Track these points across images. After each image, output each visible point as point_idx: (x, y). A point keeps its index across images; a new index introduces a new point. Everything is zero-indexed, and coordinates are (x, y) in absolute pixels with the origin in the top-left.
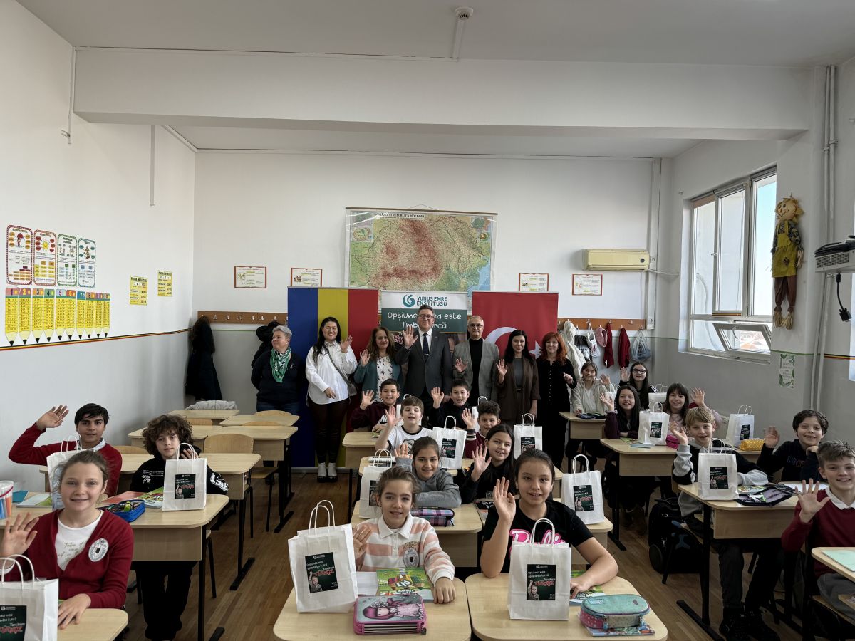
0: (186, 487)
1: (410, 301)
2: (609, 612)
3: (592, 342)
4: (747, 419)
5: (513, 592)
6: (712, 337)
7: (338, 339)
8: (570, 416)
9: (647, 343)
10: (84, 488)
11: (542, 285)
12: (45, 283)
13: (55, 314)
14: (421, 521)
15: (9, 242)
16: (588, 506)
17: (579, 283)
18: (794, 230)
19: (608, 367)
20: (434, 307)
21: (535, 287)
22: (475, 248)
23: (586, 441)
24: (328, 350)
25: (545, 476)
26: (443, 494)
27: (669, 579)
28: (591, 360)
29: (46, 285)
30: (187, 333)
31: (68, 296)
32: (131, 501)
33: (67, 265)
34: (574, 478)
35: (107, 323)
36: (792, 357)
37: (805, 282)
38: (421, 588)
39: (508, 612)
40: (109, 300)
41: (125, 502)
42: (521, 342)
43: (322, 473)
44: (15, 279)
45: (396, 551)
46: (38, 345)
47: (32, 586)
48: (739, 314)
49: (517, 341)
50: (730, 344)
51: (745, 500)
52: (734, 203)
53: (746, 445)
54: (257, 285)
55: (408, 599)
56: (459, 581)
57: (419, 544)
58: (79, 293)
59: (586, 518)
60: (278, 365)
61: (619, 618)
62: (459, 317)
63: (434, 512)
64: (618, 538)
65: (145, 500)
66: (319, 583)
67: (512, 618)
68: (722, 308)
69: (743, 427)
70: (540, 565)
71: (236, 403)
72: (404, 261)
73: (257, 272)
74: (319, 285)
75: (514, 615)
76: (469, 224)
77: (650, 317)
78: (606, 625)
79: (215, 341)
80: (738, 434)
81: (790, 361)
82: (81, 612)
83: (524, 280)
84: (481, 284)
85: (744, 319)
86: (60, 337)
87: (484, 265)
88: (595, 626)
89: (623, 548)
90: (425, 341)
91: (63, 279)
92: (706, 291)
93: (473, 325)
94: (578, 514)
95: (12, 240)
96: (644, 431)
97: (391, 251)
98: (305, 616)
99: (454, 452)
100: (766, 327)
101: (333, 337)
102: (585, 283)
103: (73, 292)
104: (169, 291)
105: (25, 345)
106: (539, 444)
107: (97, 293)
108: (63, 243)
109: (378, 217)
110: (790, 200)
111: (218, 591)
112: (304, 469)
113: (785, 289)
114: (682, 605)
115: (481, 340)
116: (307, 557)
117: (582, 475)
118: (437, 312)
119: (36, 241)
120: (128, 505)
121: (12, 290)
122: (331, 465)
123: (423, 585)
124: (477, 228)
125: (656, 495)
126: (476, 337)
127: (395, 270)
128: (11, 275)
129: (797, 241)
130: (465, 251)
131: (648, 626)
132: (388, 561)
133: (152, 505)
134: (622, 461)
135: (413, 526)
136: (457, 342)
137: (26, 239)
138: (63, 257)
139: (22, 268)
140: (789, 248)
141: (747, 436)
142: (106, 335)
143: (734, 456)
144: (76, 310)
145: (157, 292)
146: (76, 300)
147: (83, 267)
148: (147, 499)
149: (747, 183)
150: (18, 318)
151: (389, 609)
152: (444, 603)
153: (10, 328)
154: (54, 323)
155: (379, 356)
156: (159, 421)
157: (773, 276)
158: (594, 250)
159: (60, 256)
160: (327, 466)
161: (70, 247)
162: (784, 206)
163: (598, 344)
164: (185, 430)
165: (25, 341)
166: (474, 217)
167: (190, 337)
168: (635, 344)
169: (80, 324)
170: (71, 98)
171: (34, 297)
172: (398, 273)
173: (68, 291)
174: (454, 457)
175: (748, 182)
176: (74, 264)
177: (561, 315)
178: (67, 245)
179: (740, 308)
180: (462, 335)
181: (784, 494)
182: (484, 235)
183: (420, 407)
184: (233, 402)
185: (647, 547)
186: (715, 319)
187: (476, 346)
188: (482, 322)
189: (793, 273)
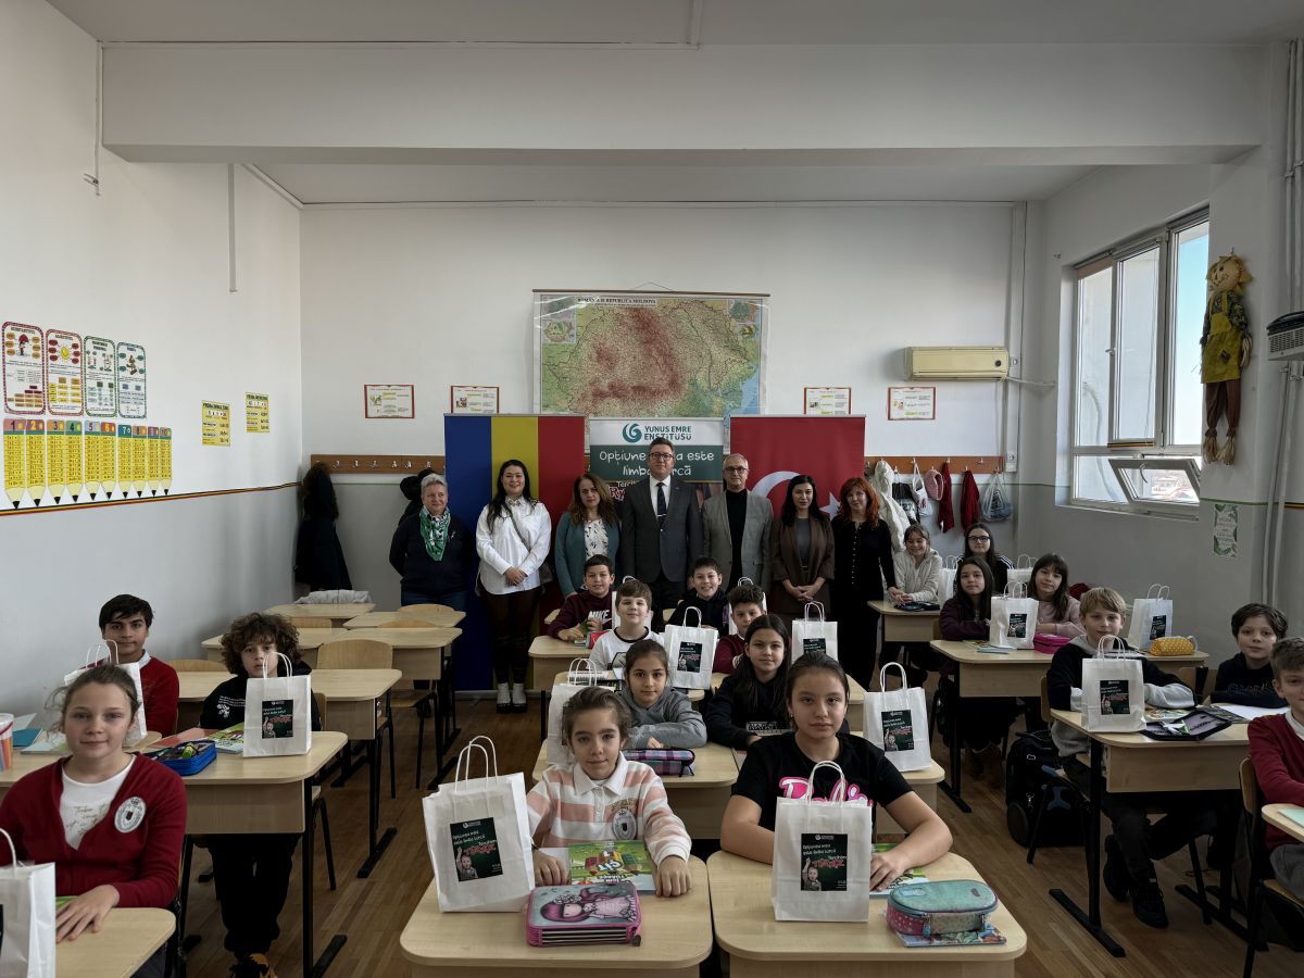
0: (279, 720)
1: (634, 434)
2: (933, 909)
3: (919, 493)
4: (1161, 606)
5: (779, 877)
6: (1107, 482)
7: (526, 494)
8: (885, 607)
9: (1006, 493)
10: (100, 723)
11: (841, 405)
12: (68, 411)
13: (84, 460)
14: (639, 766)
15: (7, 349)
16: (905, 743)
17: (899, 402)
18: (1236, 307)
19: (944, 532)
20: (674, 442)
21: (830, 408)
22: (735, 349)
23: (908, 645)
24: (510, 511)
25: (835, 694)
26: (679, 728)
27: (1037, 854)
28: (919, 521)
29: (68, 414)
30: (294, 489)
31: (103, 432)
32: (194, 743)
33: (100, 385)
34: (882, 699)
35: (167, 474)
36: (1234, 509)
37: (1254, 389)
38: (636, 873)
39: (772, 909)
40: (169, 438)
41: (185, 744)
42: (806, 493)
43: (504, 699)
44: (18, 405)
45: (601, 814)
46: (58, 506)
47: (13, 874)
48: (1149, 443)
49: (800, 492)
50: (1136, 492)
51: (1156, 731)
52: (1141, 270)
53: (1159, 647)
54: (400, 414)
55: (613, 891)
56: (698, 862)
57: (637, 803)
58: (121, 427)
59: (902, 762)
60: (435, 535)
61: (948, 918)
62: (710, 457)
63: (663, 754)
64: (958, 794)
65: (217, 740)
66: (472, 866)
67: (777, 919)
68: (1125, 433)
69: (1155, 619)
70: (821, 835)
71: (370, 594)
72: (624, 372)
73: (398, 392)
74: (495, 412)
75: (781, 915)
76: (726, 312)
77: (1010, 452)
78: (928, 930)
79: (338, 501)
80: (1146, 629)
81: (1231, 515)
82: (103, 914)
83: (811, 397)
84: (745, 406)
85: (1158, 452)
86: (93, 496)
87: (749, 376)
88: (910, 930)
89: (966, 809)
90: (660, 494)
91: (96, 405)
92: (1098, 408)
93: (732, 469)
94: (888, 755)
95: (10, 344)
96: (998, 628)
97: (604, 357)
98: (450, 917)
99: (698, 663)
100: (1192, 463)
101: (519, 489)
102: (908, 402)
103: (112, 425)
104: (265, 424)
105: (38, 508)
106: (832, 649)
107: (149, 428)
108: (92, 350)
109: (583, 305)
110: (1230, 258)
111: (339, 880)
112: (478, 693)
113: (1223, 401)
114: (1058, 896)
115: (744, 492)
116: (453, 826)
117: (895, 694)
118: (678, 449)
119: (50, 346)
120: (189, 749)
121: (13, 423)
122: (518, 687)
123: (639, 868)
124: (737, 318)
125: (1018, 727)
126: (737, 487)
127: (612, 387)
128: (10, 400)
129: (1241, 323)
130: (720, 354)
131: (995, 930)
132: (588, 828)
133: (230, 748)
134: (963, 674)
135: (628, 775)
136: (707, 496)
137: (33, 344)
138: (93, 371)
139: (28, 389)
140: (1228, 336)
141: (1161, 633)
142: (166, 491)
143: (1139, 664)
144: (117, 452)
145: (245, 425)
146: (117, 438)
147: (125, 387)
148: (220, 740)
149: (1161, 238)
150: (25, 465)
151: (583, 906)
152: (672, 896)
153: (12, 480)
154: (83, 474)
155: (587, 518)
156: (247, 621)
157: (1203, 382)
158: (921, 349)
159: (88, 370)
160: (511, 688)
161: (104, 355)
162: (1222, 269)
163: (929, 496)
164: (287, 637)
165: (37, 501)
166: (733, 301)
167: (300, 495)
168: (987, 495)
169: (124, 475)
170: (97, 123)
171: (49, 433)
172: (617, 391)
173: (103, 425)
174: (698, 671)
175: (1164, 234)
176: (112, 382)
177: (870, 450)
178: (100, 352)
179: (1151, 435)
180: (715, 485)
181: (1219, 722)
182: (749, 327)
183: (647, 598)
184: (366, 592)
185: (1005, 808)
186: (1113, 453)
187: (737, 503)
188: (745, 464)
189: (1235, 375)
